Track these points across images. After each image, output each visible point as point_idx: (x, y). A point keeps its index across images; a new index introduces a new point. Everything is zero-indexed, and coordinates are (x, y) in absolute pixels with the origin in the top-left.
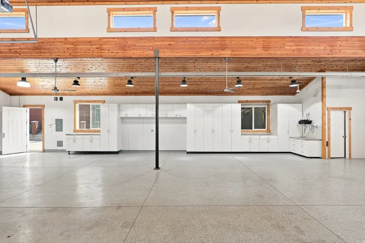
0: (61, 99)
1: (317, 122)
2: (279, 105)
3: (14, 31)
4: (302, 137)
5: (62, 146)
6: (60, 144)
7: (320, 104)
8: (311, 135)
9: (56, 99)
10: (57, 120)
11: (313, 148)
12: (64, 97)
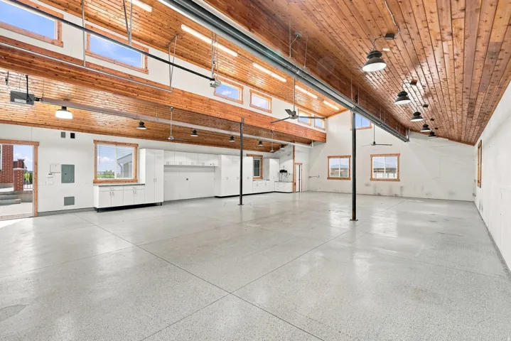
0: (73, 136)
1: (290, 171)
2: (271, 160)
3: (132, 68)
4: (280, 181)
5: (73, 204)
6: (70, 201)
7: (292, 161)
8: (286, 180)
9: (63, 135)
10: (64, 167)
11: (289, 187)
12: (77, 134)
